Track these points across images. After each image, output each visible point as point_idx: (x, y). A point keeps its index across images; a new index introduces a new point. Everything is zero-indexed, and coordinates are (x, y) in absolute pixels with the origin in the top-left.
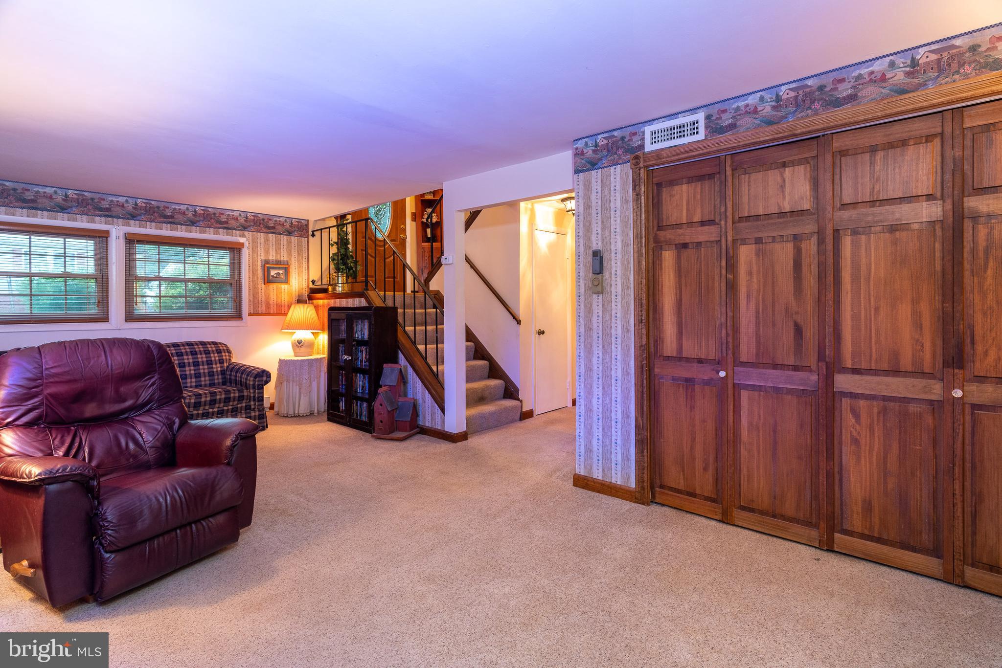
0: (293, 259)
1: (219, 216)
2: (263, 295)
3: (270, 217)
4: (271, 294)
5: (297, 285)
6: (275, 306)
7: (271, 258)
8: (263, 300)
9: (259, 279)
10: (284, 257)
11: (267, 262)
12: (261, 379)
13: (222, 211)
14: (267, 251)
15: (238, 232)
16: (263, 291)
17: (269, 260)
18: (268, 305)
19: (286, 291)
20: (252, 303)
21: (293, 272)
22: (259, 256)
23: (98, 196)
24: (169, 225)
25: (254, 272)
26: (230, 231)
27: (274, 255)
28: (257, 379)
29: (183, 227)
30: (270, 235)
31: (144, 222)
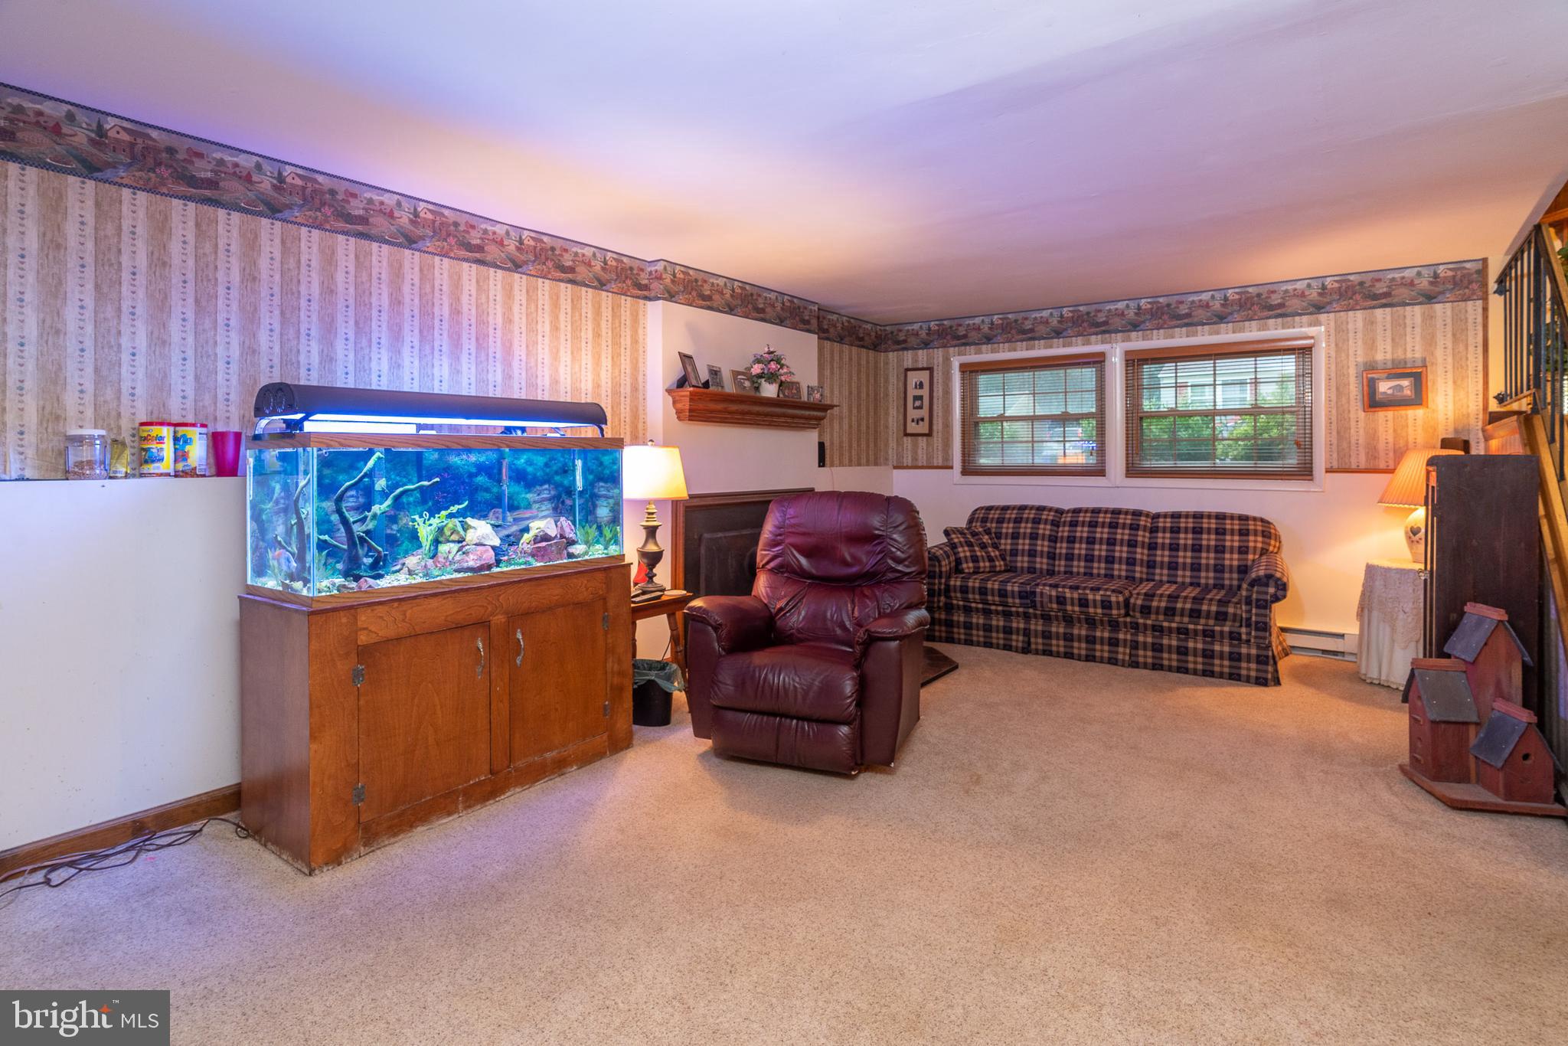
0: (1439, 353)
1: (1267, 298)
2: (1362, 432)
3: (1377, 275)
4: (1381, 429)
5: (1451, 407)
6: (1391, 454)
7: (1379, 357)
8: (1360, 442)
9: (1353, 402)
10: (1413, 350)
11: (1370, 367)
12: (1263, 589)
13: (1272, 287)
14: (1371, 345)
15: (1305, 318)
16: (1361, 424)
17: (1376, 362)
18: (1372, 452)
19: (1419, 422)
20: (1334, 447)
21: (1440, 381)
22: (1351, 358)
23: (1095, 307)
24: (1184, 329)
25: (1339, 389)
26: (1289, 319)
27: (1389, 348)
28: (1255, 589)
29: (1206, 327)
30: (1379, 312)
31: (1149, 332)
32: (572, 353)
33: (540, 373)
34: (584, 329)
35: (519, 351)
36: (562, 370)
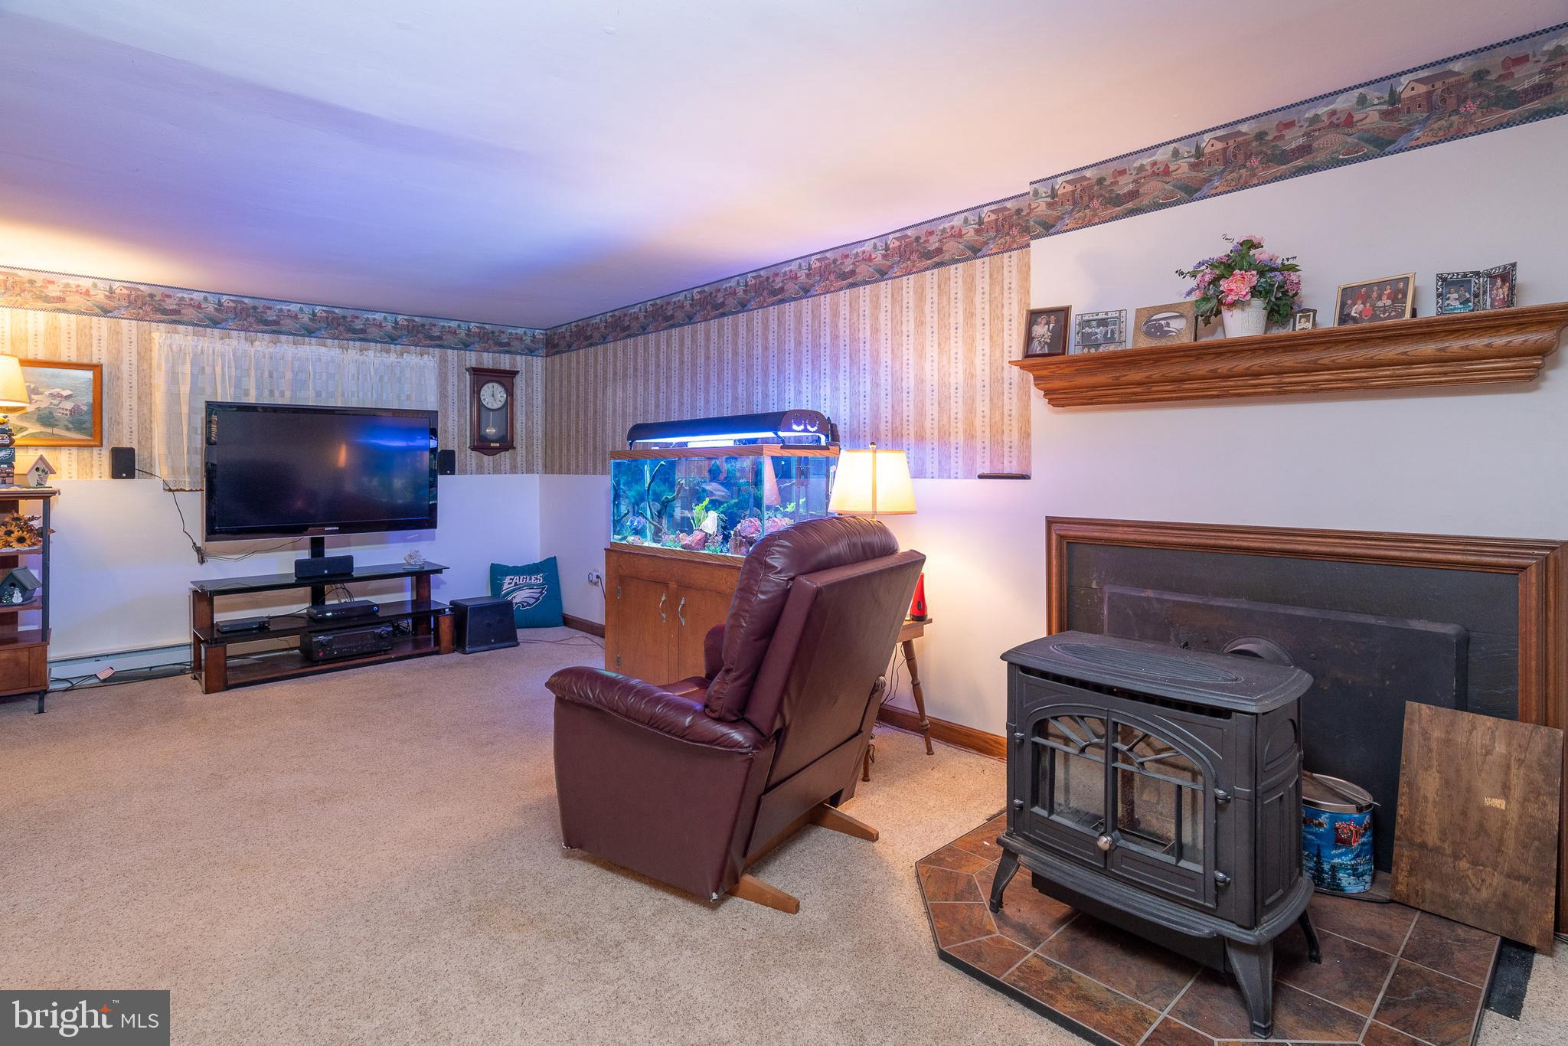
32: (939, 345)
33: (904, 376)
34: (953, 314)
35: (886, 357)
36: (928, 366)
